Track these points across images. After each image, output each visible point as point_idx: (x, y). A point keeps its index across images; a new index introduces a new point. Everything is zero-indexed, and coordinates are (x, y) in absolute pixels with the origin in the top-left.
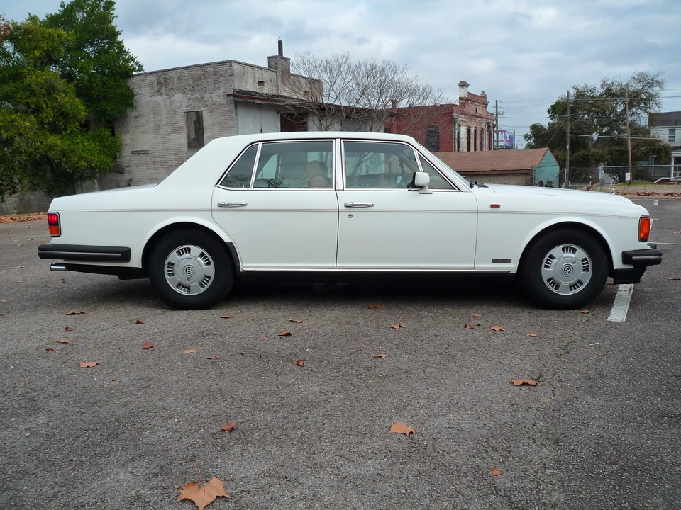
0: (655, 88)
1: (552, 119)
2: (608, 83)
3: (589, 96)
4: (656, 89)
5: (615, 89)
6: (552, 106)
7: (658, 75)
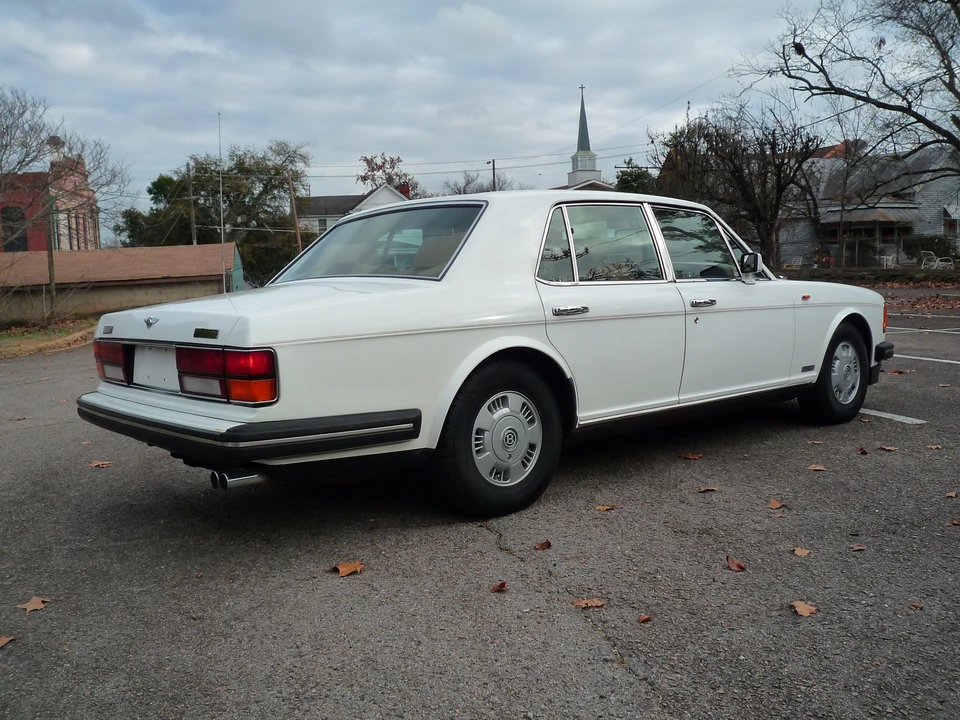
0: (298, 164)
1: (155, 203)
2: (238, 153)
3: (214, 171)
4: (300, 166)
5: (248, 162)
6: (154, 184)
7: (301, 147)
